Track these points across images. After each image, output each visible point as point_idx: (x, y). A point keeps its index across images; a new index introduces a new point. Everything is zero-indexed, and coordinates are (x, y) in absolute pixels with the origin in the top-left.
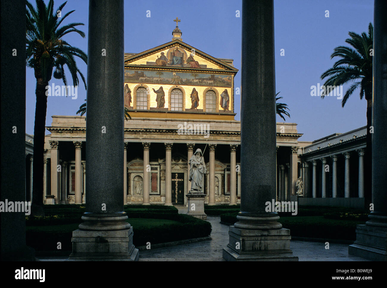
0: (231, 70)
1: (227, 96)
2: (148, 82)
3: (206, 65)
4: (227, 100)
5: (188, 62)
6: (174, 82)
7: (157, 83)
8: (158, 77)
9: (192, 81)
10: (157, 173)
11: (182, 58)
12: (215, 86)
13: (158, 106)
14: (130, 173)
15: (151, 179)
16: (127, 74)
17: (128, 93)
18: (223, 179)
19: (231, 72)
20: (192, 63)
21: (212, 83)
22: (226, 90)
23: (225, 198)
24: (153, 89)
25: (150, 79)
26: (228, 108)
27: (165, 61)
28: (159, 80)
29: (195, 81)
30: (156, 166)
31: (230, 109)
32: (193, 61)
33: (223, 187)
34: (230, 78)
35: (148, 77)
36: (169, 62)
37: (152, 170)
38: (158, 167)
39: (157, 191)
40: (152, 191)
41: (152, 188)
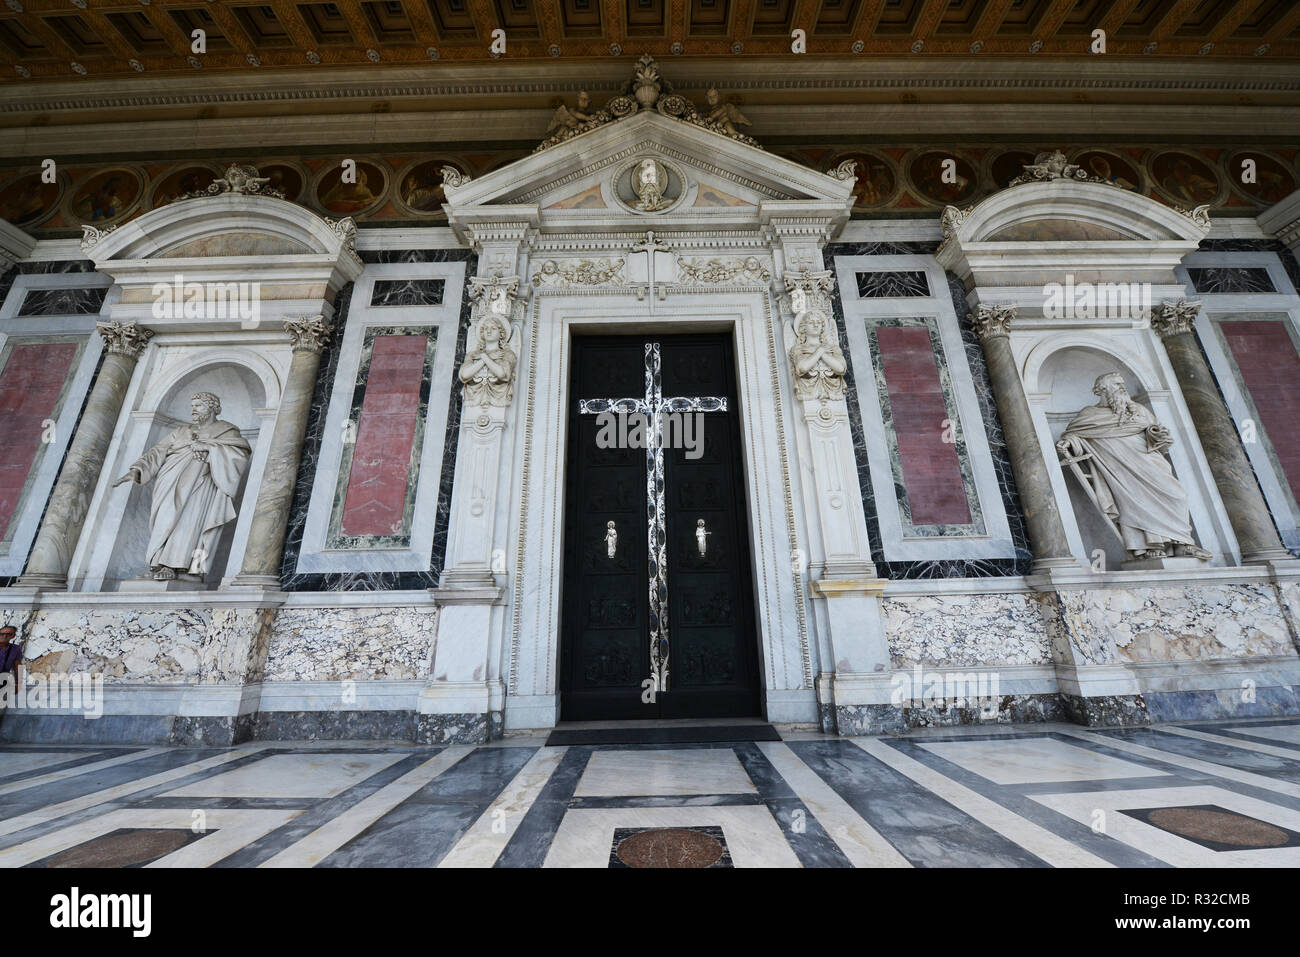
10: (432, 332)
30: (427, 271)
37: (376, 302)
38: (452, 273)
39: (399, 533)
40: (340, 533)
41: (348, 494)
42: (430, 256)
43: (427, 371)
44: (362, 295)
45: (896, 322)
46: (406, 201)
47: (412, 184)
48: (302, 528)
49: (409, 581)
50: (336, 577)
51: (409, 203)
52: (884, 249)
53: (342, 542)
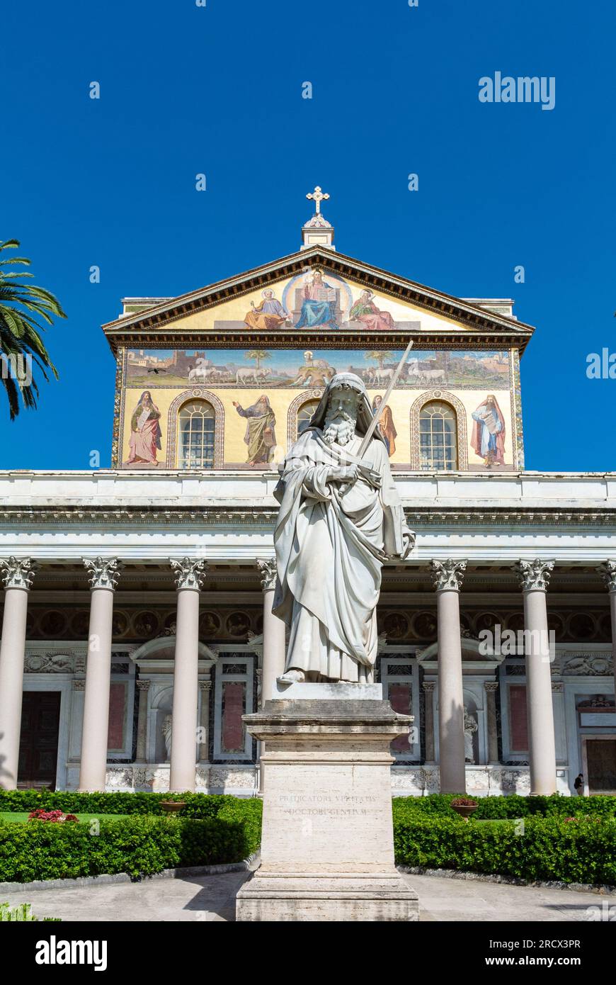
0: (507, 330)
1: (497, 417)
2: (219, 384)
3: (419, 323)
4: (498, 429)
5: (356, 317)
6: (305, 381)
7: (249, 384)
8: (252, 367)
9: (371, 374)
10: (244, 684)
11: (334, 305)
12: (450, 387)
13: (252, 458)
14: (148, 684)
15: (223, 705)
16: (148, 361)
17: (150, 418)
18: (493, 705)
19: (509, 339)
20: (369, 317)
21: (439, 379)
22: (494, 397)
23: (503, 775)
24: (234, 404)
25: (225, 373)
26: (502, 456)
27: (276, 316)
28: (255, 376)
29: (384, 373)
30: (240, 661)
31: (508, 459)
32: (374, 311)
33: (495, 735)
34: (505, 360)
35: (218, 368)
36: (289, 318)
37: (224, 672)
38: (249, 662)
39: (242, 749)
40: (224, 748)
41: (224, 737)
42: (241, 655)
43: (244, 698)
44: (219, 670)
45: (398, 684)
46: (228, 630)
47: (229, 622)
48: (213, 746)
49: (246, 762)
50: (225, 761)
51: (230, 631)
52: (399, 656)
53: (225, 751)
